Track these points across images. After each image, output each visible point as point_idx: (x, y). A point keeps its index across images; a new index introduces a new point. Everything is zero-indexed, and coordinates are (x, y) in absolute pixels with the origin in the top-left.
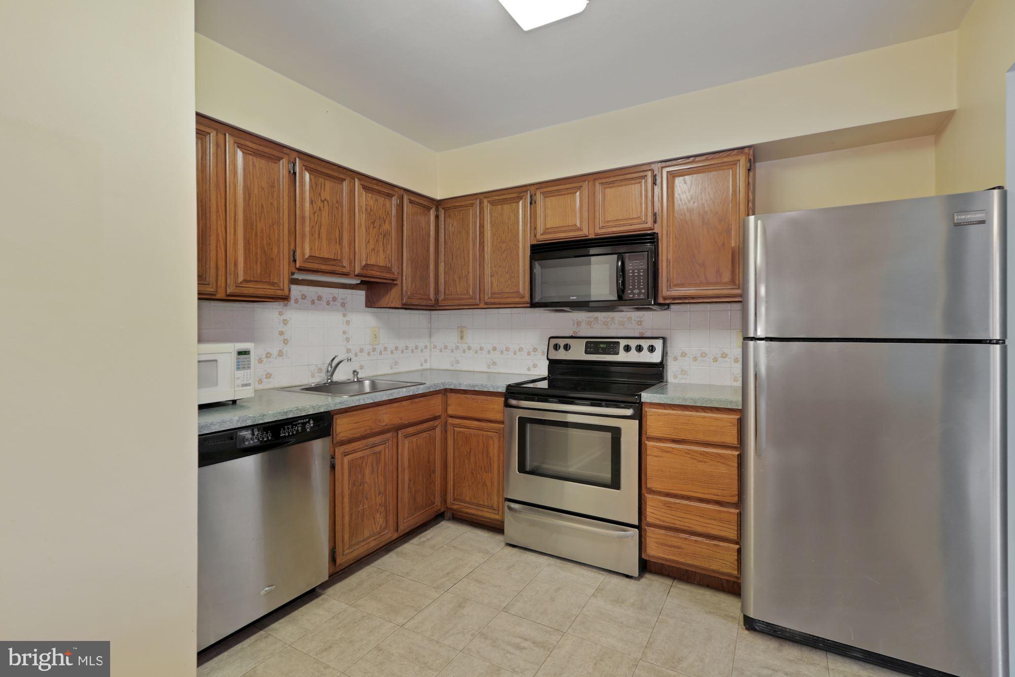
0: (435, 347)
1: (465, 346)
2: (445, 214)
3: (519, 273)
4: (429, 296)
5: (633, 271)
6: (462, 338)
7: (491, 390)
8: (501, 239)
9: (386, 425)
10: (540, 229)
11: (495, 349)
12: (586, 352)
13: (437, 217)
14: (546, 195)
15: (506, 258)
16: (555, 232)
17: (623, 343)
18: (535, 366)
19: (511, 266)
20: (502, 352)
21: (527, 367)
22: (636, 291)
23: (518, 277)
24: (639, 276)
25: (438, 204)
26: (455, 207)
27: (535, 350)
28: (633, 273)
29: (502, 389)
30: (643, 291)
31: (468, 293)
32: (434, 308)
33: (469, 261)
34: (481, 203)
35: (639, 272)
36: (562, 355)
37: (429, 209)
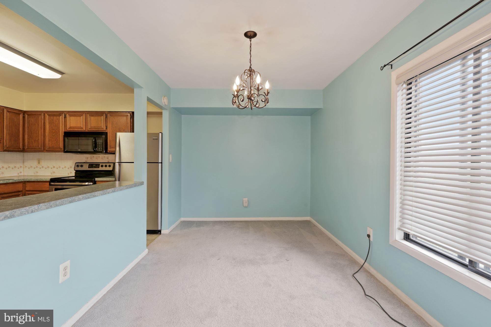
0: (26, 167)
1: (41, 166)
2: (27, 116)
3: (60, 141)
4: (20, 147)
5: (98, 143)
6: (39, 163)
7: (44, 180)
8: (53, 128)
10: (68, 126)
11: (54, 167)
12: (89, 168)
13: (24, 117)
14: (70, 116)
15: (55, 135)
16: (73, 128)
17: (101, 164)
18: (71, 173)
19: (57, 138)
20: (57, 168)
21: (68, 173)
22: (99, 149)
24: (100, 144)
25: (24, 112)
26: (33, 115)
27: (71, 167)
28: (99, 143)
29: (49, 180)
30: (101, 149)
31: (38, 146)
32: (23, 151)
33: (39, 135)
34: (44, 115)
35: (100, 143)
36: (80, 169)
37: (19, 114)
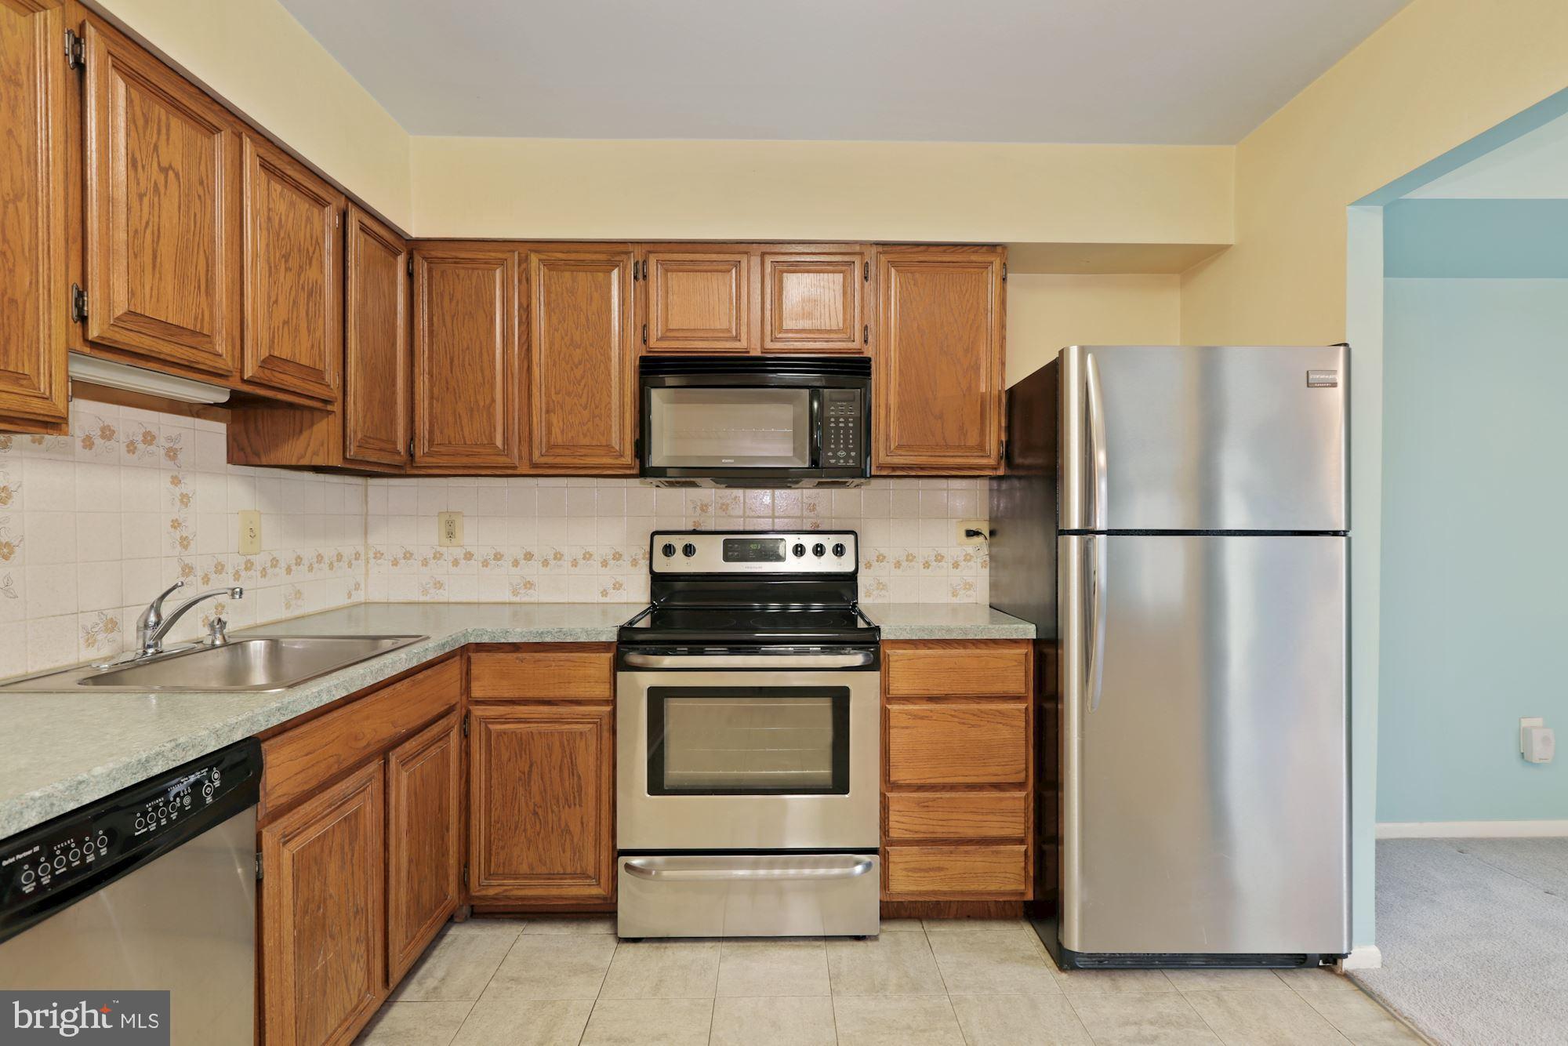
0: (378, 555)
1: (459, 553)
2: (430, 271)
3: (610, 409)
4: (395, 443)
5: (837, 419)
6: (450, 535)
7: (583, 639)
8: (572, 340)
9: (368, 745)
10: (655, 331)
11: (529, 556)
12: (727, 558)
13: (410, 275)
14: (668, 268)
15: (583, 377)
16: (686, 339)
17: (792, 541)
18: (617, 586)
19: (593, 395)
20: (546, 563)
21: (602, 589)
22: (842, 454)
23: (609, 416)
24: (846, 428)
25: (414, 247)
26: (457, 261)
27: (617, 556)
28: (837, 422)
29: (610, 635)
30: (853, 454)
31: (492, 443)
32: (403, 472)
33: (493, 377)
34: (524, 260)
35: (846, 422)
36: (679, 564)
37: (395, 253)
